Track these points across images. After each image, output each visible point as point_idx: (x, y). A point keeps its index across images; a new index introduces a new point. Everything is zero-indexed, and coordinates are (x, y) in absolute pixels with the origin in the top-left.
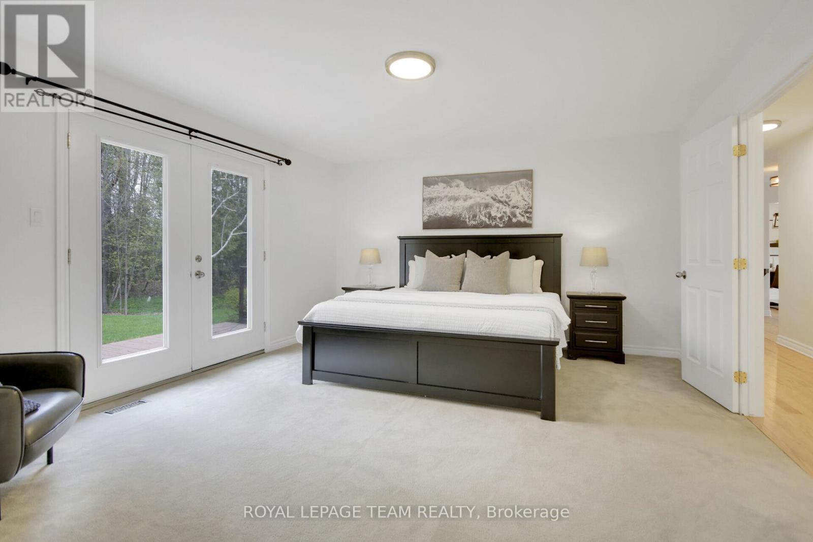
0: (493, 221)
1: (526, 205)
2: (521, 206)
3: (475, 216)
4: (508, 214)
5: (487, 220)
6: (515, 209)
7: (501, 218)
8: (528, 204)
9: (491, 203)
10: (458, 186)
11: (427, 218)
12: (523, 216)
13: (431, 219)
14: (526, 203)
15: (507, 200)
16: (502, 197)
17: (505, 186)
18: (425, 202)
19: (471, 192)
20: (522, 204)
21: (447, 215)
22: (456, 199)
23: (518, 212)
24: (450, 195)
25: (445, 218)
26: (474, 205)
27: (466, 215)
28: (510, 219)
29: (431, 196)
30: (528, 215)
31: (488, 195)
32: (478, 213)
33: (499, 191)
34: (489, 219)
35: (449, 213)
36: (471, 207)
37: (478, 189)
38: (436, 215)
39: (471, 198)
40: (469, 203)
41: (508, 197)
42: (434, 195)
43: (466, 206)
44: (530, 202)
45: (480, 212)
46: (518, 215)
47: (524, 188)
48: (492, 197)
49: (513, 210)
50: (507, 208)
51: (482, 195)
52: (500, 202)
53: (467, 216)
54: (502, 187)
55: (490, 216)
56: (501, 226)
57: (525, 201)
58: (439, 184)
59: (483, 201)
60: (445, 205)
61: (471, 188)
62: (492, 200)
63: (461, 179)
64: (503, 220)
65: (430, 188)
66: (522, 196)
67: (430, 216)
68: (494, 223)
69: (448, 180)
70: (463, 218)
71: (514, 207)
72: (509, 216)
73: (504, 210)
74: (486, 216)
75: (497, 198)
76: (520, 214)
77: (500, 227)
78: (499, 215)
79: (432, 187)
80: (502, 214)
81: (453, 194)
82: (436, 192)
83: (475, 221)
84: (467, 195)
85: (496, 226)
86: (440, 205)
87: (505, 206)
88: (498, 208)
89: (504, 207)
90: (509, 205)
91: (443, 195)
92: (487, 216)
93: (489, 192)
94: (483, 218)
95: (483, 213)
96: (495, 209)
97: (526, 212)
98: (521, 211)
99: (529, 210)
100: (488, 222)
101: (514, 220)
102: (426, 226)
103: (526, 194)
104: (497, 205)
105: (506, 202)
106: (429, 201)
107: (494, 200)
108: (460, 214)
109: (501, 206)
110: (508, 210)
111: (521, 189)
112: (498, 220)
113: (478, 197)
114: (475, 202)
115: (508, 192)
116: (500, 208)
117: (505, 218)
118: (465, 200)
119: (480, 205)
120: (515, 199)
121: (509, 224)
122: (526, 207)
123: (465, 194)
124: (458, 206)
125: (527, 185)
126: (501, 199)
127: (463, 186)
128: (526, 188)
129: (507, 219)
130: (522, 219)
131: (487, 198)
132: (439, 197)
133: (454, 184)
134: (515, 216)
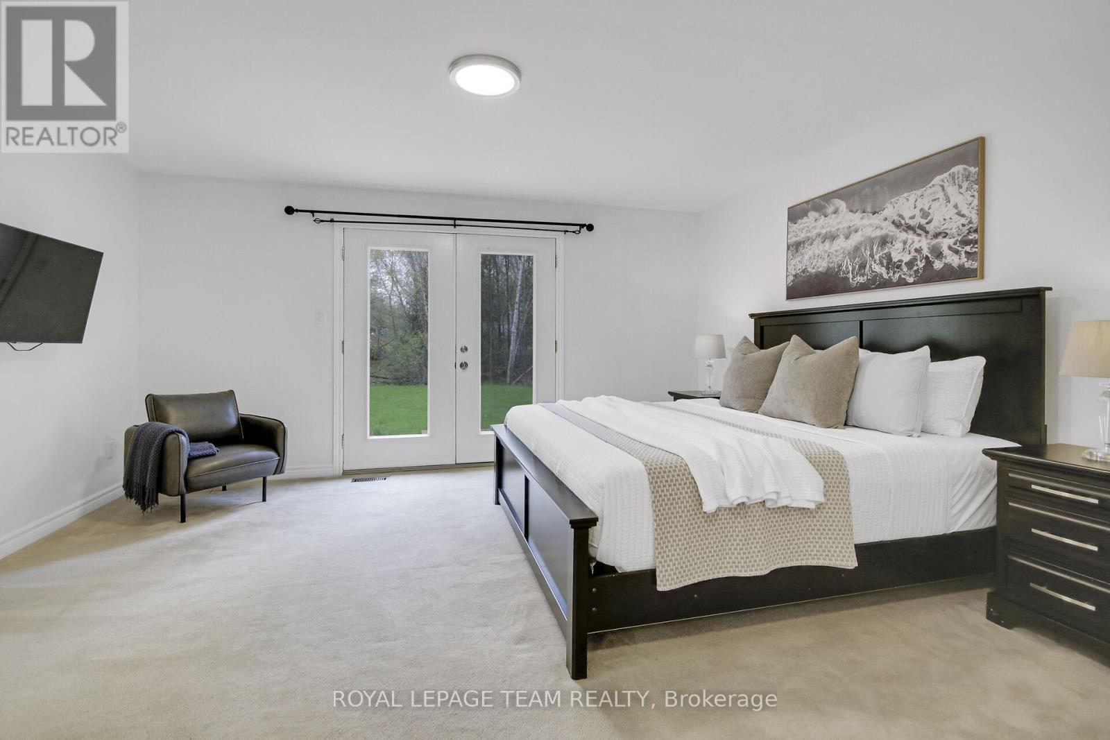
0: (894, 274)
1: (963, 225)
2: (954, 231)
3: (862, 266)
4: (926, 252)
5: (883, 270)
6: (940, 239)
7: (910, 264)
8: (970, 222)
9: (892, 234)
10: (836, 212)
11: (792, 278)
12: (957, 252)
13: (796, 280)
14: (963, 221)
15: (923, 222)
16: (913, 217)
17: (919, 192)
18: (790, 251)
19: (856, 219)
20: (954, 225)
21: (820, 270)
22: (833, 237)
23: (945, 243)
24: (824, 231)
25: (818, 275)
26: (861, 243)
27: (848, 265)
28: (929, 263)
29: (797, 239)
30: (968, 248)
31: (886, 219)
32: (869, 259)
33: (906, 205)
34: (888, 268)
35: (822, 266)
36: (857, 249)
37: (869, 210)
38: (803, 271)
39: (856, 231)
40: (856, 239)
41: (925, 214)
42: (802, 236)
43: (849, 248)
44: (975, 218)
45: (872, 256)
46: (946, 251)
47: (960, 187)
48: (893, 222)
49: (934, 242)
50: (923, 239)
51: (876, 220)
52: (909, 228)
53: (850, 268)
54: (913, 195)
55: (890, 264)
56: (911, 280)
57: (963, 216)
58: (809, 214)
59: (878, 233)
60: (817, 252)
61: (857, 211)
62: (893, 228)
63: (841, 198)
64: (915, 268)
65: (796, 225)
66: (956, 206)
67: (795, 276)
68: (897, 276)
69: (819, 205)
70: (844, 273)
71: (936, 236)
72: (927, 257)
73: (916, 245)
74: (881, 263)
75: (903, 222)
76: (950, 248)
77: (907, 284)
78: (907, 258)
79: (799, 221)
80: (913, 253)
81: (828, 229)
82: (804, 231)
83: (863, 275)
84: (850, 227)
85: (902, 283)
86: (810, 253)
87: (919, 235)
88: (905, 243)
89: (917, 238)
90: (927, 232)
91: (813, 234)
92: (885, 262)
93: (889, 211)
94: (877, 268)
95: (877, 257)
96: (899, 245)
97: (965, 242)
98: (951, 241)
99: (972, 236)
100: (885, 276)
101: (938, 265)
102: (792, 294)
103: (965, 200)
104: (903, 236)
105: (921, 227)
106: (795, 247)
107: (897, 225)
108: (840, 266)
109: (910, 236)
110: (924, 244)
111: (952, 190)
112: (905, 269)
113: (870, 226)
114: (863, 239)
115: (924, 203)
116: (909, 241)
117: (919, 262)
118: (847, 237)
119: (871, 241)
120: (943, 216)
121: (928, 276)
122: (965, 230)
123: (847, 225)
124: (836, 251)
125: (967, 178)
126: (912, 223)
127: (845, 209)
128: (965, 185)
129: (921, 264)
130: (954, 260)
131: (884, 224)
132: (809, 238)
133: (830, 209)
134: (939, 255)
